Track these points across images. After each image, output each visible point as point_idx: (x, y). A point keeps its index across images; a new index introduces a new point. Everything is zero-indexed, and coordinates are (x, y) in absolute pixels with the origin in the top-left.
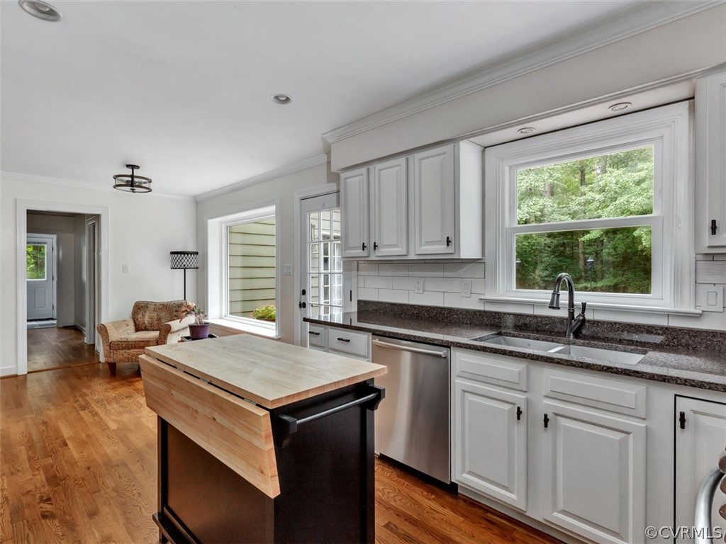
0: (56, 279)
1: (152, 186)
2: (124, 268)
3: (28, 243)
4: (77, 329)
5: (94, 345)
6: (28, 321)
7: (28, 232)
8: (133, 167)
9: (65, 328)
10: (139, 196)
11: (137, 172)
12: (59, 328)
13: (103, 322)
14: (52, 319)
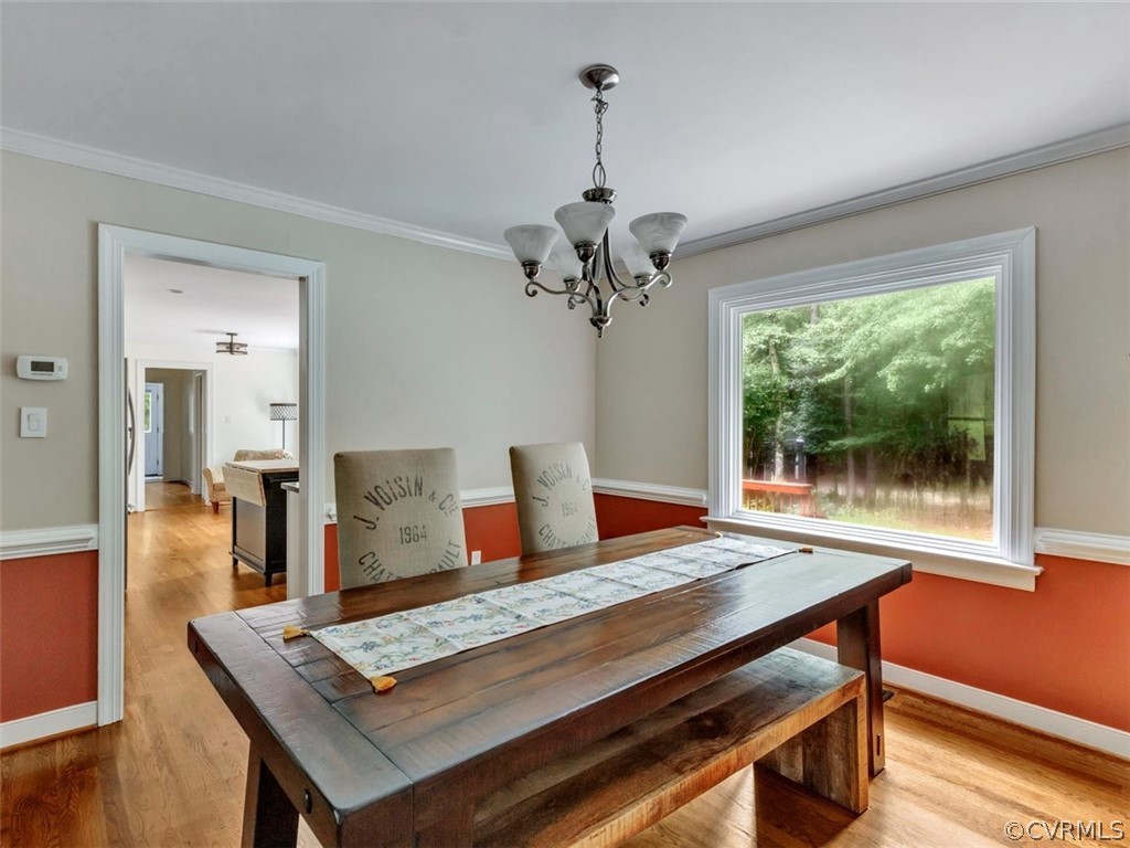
0: (161, 430)
1: (247, 350)
2: (227, 419)
3: (146, 391)
4: (184, 484)
5: (200, 495)
6: (146, 476)
7: (147, 381)
8: (232, 335)
9: (171, 482)
10: (236, 357)
11: (236, 340)
12: (165, 483)
13: (208, 467)
14: (156, 475)
